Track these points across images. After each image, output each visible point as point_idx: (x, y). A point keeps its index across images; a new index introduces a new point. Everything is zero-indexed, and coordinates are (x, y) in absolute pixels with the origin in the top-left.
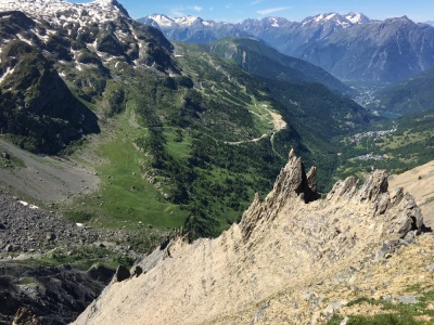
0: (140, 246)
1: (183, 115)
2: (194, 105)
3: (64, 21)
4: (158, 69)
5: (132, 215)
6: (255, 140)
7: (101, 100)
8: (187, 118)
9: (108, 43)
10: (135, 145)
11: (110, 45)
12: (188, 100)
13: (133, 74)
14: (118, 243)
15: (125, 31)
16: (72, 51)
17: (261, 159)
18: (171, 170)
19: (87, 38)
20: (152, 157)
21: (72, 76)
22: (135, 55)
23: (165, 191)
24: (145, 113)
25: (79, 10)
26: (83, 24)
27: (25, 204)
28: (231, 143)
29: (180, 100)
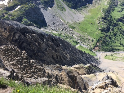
0: (82, 40)
10: (101, 10)
14: (77, 37)
20: (104, 15)
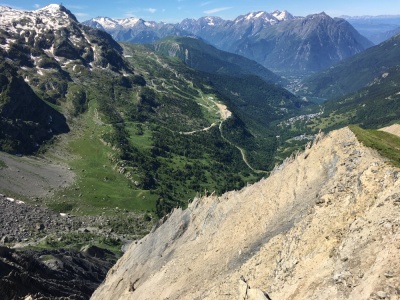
0: (120, 228)
1: (140, 110)
2: (149, 101)
3: (21, 30)
4: (113, 70)
5: (108, 202)
6: (206, 129)
7: (65, 101)
8: (144, 113)
9: (64, 48)
10: (102, 140)
11: (67, 50)
12: (142, 96)
13: (91, 75)
14: (100, 228)
15: (78, 36)
16: (32, 57)
17: (213, 146)
18: (137, 160)
19: (43, 44)
20: (119, 150)
21: (36, 81)
22: (90, 58)
23: (135, 179)
24: (107, 111)
25: (33, 19)
26: (39, 32)
27: (12, 200)
28: (185, 133)
29: (137, 97)
